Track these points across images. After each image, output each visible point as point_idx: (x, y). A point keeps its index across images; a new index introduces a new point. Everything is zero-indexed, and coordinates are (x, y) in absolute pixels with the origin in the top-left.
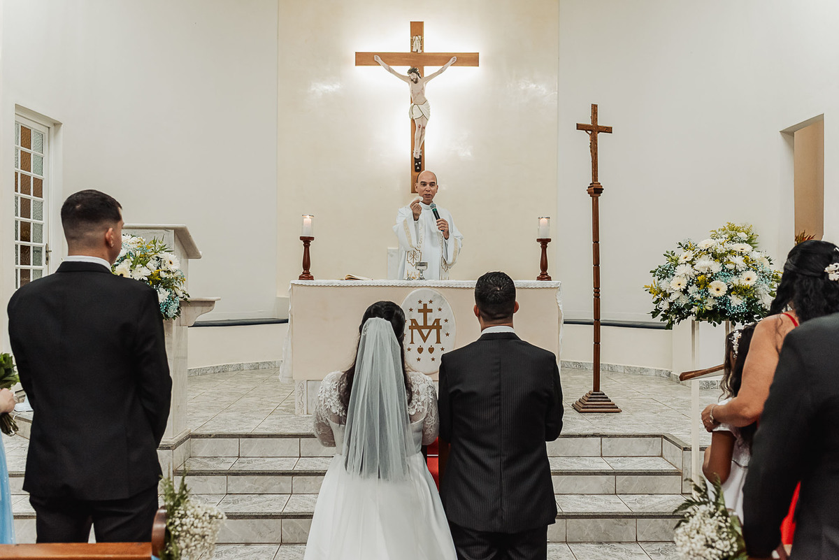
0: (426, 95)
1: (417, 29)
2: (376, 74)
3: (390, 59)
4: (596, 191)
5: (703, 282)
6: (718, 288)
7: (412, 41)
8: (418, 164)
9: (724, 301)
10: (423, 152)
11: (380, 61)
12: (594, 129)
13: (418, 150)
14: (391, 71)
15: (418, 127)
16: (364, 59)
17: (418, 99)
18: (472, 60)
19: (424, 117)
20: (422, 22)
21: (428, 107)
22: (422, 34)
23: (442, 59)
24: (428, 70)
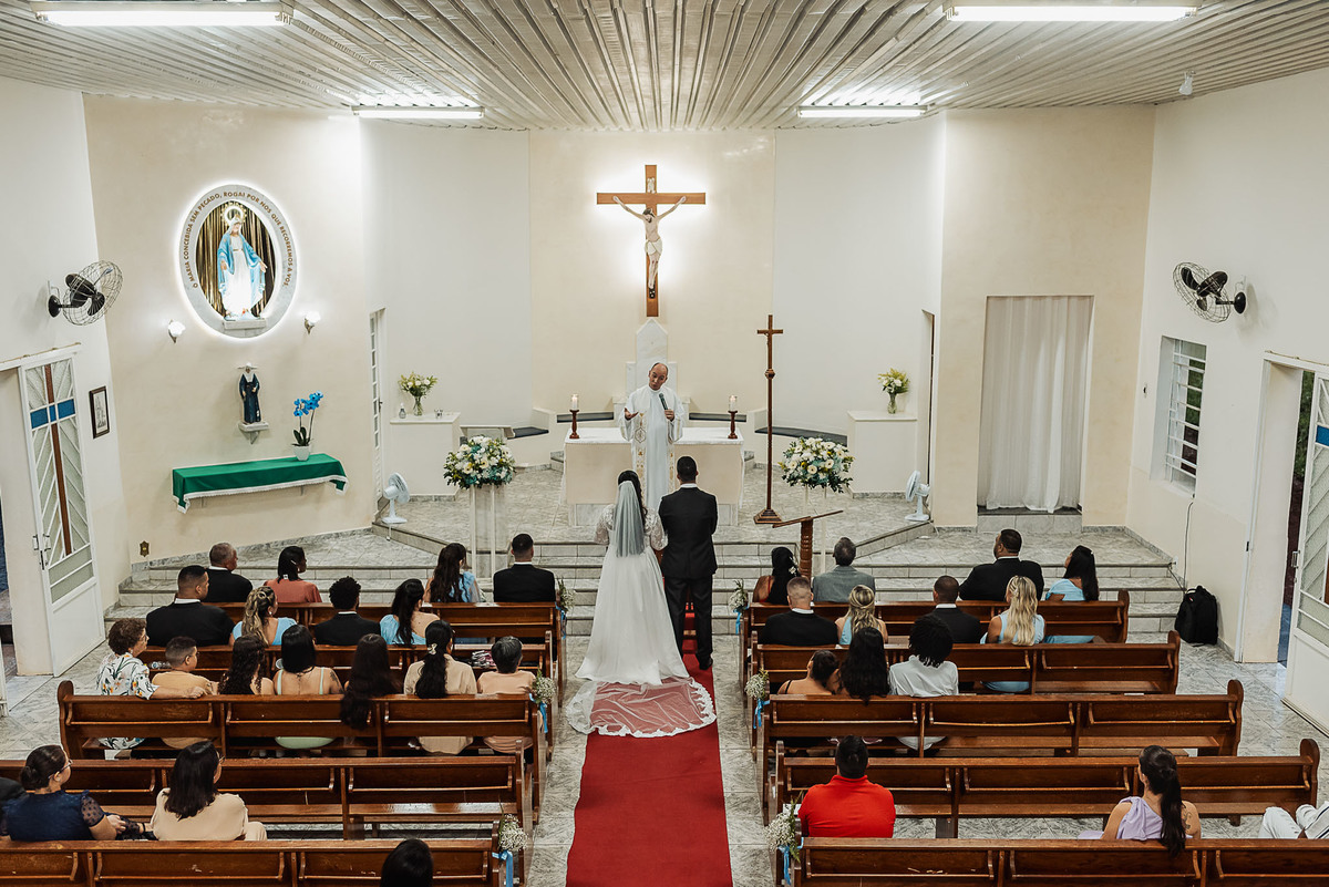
0: (660, 232)
1: (651, 171)
2: (614, 211)
3: (626, 199)
4: (771, 376)
5: (806, 464)
6: (812, 470)
7: (647, 183)
8: (652, 293)
9: (816, 476)
10: (656, 282)
11: (618, 201)
12: (770, 333)
13: (652, 281)
14: (627, 209)
15: (652, 262)
16: (603, 199)
17: (652, 237)
18: (699, 199)
19: (657, 253)
20: (655, 166)
21: (661, 244)
22: (655, 177)
23: (674, 199)
24: (661, 208)
